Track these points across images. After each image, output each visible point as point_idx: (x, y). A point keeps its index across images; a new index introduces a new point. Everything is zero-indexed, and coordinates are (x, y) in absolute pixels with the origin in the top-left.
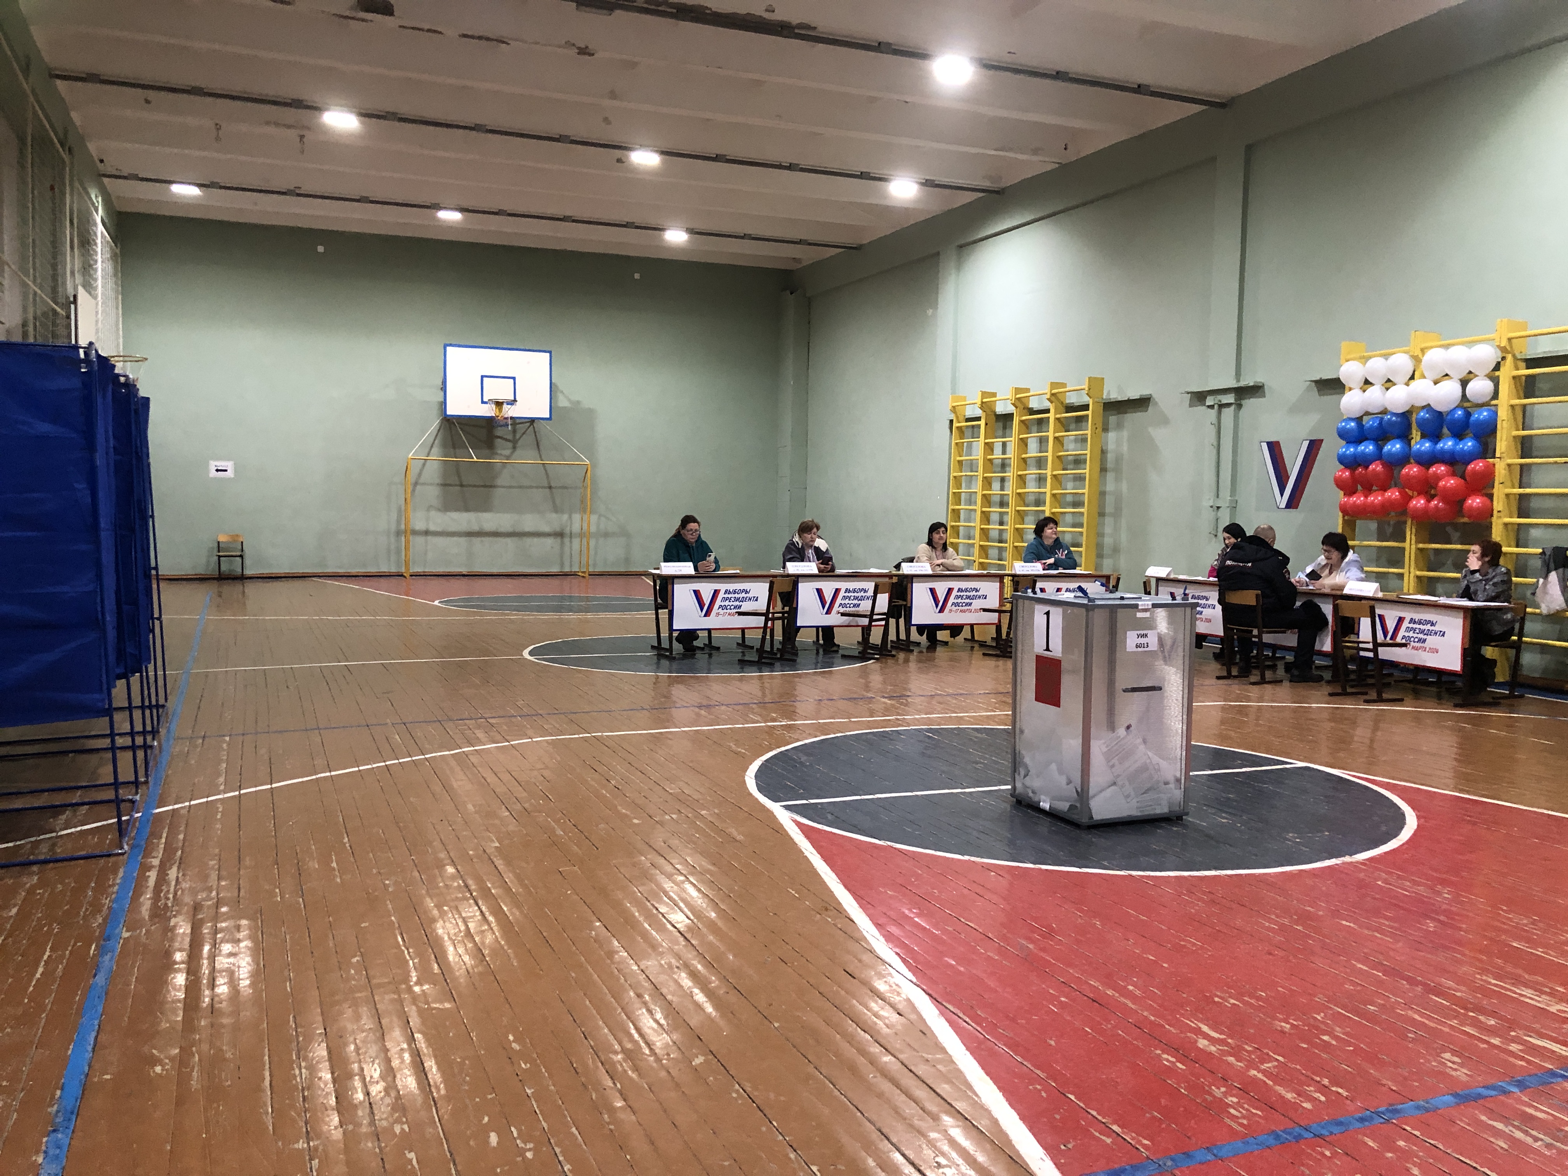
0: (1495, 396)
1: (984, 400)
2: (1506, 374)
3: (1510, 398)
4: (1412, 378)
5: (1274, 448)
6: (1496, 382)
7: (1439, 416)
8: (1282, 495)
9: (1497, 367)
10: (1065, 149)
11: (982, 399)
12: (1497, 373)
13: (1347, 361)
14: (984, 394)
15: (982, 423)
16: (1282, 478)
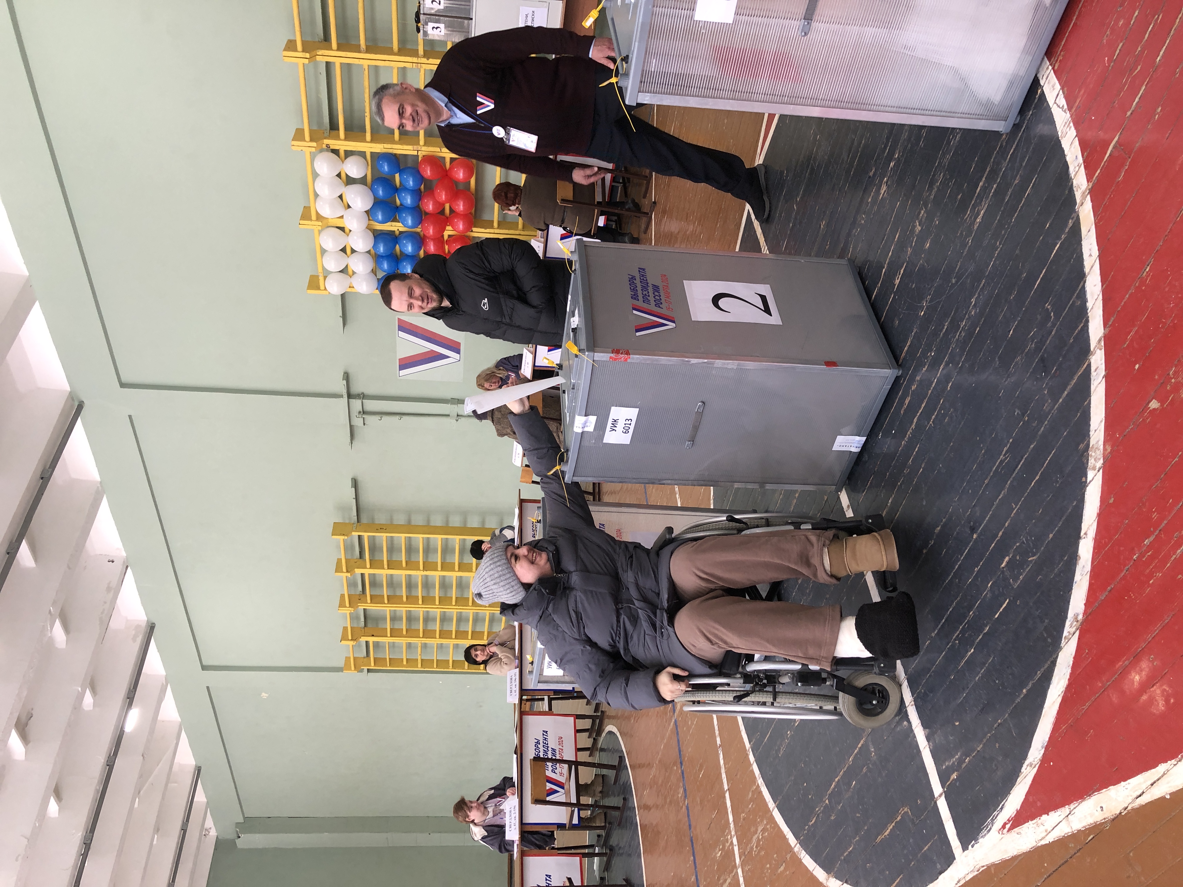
0: (362, 154)
1: (350, 638)
2: (343, 145)
3: (364, 140)
4: (342, 229)
5: (406, 364)
6: (348, 154)
7: (378, 203)
8: (448, 357)
9: (336, 152)
10: (113, 562)
11: (348, 640)
12: (342, 153)
13: (325, 289)
14: (344, 638)
15: (371, 640)
16: (434, 357)
